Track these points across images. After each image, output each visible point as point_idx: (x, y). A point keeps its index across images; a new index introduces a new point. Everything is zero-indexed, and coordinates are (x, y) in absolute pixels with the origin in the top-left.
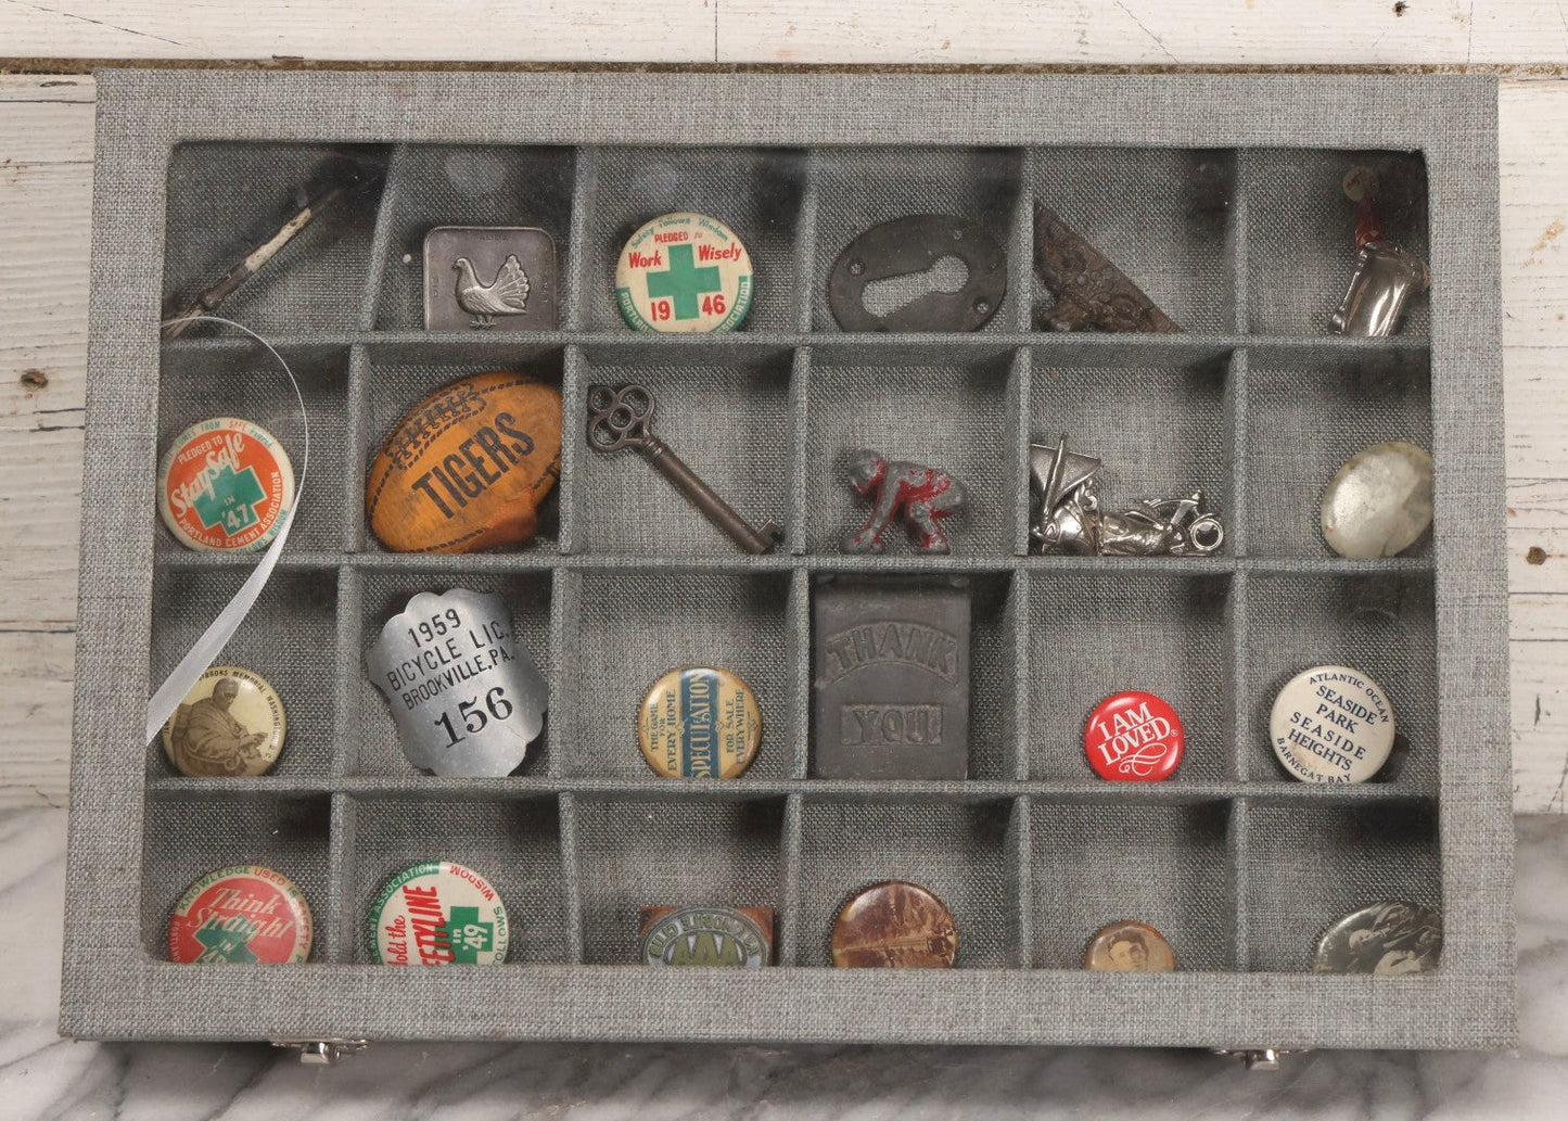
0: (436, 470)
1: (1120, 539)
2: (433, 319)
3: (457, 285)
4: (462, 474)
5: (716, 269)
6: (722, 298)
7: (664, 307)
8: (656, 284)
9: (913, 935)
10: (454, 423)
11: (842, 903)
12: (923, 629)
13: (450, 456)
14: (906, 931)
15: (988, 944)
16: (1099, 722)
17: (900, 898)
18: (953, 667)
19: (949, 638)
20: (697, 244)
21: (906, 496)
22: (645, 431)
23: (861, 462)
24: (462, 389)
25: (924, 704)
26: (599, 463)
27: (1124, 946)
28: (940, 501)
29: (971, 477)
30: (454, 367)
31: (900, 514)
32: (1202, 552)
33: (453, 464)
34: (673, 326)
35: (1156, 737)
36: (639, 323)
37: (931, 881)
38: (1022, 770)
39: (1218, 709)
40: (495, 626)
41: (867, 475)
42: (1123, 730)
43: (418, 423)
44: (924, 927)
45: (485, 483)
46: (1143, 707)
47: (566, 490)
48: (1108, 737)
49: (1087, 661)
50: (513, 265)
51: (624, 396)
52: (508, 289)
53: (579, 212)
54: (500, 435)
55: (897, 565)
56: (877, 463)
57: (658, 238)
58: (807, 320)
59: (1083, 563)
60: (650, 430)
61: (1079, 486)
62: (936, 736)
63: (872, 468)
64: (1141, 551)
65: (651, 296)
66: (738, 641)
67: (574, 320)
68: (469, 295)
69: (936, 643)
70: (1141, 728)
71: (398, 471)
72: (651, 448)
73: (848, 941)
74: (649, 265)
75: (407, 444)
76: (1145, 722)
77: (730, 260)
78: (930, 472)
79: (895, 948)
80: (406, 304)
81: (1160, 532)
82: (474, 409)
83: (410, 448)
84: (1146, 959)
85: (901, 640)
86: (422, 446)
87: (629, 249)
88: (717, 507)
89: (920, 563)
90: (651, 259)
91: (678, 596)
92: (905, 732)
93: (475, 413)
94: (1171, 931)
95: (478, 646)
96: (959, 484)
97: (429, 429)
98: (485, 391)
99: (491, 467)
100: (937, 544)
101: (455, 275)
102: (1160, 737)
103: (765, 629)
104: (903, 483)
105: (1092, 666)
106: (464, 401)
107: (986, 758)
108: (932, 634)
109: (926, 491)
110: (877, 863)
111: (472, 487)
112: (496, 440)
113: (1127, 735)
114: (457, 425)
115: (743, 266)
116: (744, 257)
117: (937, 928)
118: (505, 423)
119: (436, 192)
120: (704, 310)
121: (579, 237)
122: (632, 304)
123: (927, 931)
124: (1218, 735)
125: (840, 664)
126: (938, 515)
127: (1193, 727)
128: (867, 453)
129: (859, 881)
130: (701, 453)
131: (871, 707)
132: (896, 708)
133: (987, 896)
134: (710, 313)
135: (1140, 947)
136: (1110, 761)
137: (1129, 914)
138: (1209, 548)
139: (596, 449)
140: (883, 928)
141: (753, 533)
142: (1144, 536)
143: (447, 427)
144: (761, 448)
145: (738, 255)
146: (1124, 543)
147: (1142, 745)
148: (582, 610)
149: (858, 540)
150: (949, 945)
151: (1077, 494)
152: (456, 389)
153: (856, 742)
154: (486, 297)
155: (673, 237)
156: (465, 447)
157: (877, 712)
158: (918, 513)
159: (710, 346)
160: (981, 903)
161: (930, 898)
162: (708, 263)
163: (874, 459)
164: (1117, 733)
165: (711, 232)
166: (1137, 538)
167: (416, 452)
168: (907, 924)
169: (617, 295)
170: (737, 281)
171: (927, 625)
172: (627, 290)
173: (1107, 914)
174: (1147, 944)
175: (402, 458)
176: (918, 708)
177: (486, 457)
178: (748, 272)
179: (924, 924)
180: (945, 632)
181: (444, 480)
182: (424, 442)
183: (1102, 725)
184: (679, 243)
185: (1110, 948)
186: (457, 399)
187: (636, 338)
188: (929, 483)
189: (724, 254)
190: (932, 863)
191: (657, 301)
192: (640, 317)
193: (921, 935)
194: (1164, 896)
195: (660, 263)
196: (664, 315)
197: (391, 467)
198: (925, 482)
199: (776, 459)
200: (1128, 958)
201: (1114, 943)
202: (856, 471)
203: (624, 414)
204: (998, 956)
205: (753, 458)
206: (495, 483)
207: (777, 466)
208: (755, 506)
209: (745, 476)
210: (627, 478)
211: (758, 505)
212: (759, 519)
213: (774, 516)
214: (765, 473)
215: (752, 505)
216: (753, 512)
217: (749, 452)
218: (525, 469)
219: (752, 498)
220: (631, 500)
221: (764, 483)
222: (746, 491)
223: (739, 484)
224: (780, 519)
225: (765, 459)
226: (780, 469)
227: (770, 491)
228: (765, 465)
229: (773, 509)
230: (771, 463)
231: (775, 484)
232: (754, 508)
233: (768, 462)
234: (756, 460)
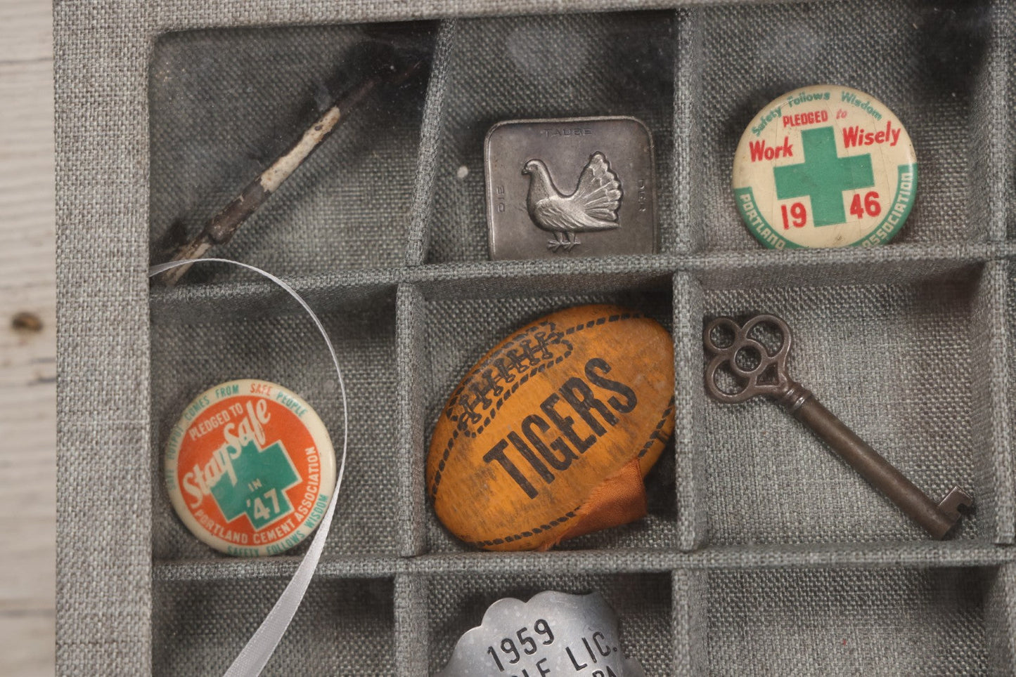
0: (512, 436)
2: (499, 240)
3: (529, 194)
4: (547, 441)
5: (867, 158)
6: (876, 195)
7: (798, 211)
8: (787, 181)
10: (533, 373)
13: (529, 418)
20: (839, 126)
22: (781, 375)
24: (541, 329)
26: (721, 416)
30: (529, 299)
33: (533, 427)
34: (811, 236)
36: (765, 233)
40: (597, 638)
43: (487, 375)
45: (576, 451)
47: (684, 465)
50: (599, 167)
51: (751, 330)
52: (595, 197)
53: (685, 94)
54: (593, 387)
57: (787, 121)
58: (1000, 224)
60: (786, 374)
65: (780, 197)
66: (920, 649)
67: (683, 237)
68: (544, 207)
71: (466, 439)
72: (791, 397)
74: (777, 156)
75: (475, 403)
77: (886, 145)
80: (465, 220)
82: (557, 355)
83: (479, 409)
86: (493, 406)
87: (749, 137)
88: (883, 472)
90: (778, 149)
91: (836, 590)
93: (559, 360)
95: (578, 668)
97: (502, 383)
98: (570, 331)
99: (582, 429)
101: (526, 182)
103: (955, 632)
106: (544, 345)
111: (559, 456)
112: (587, 392)
114: (536, 377)
115: (904, 152)
116: (905, 141)
118: (599, 371)
119: (497, 75)
120: (853, 212)
121: (685, 128)
122: (756, 208)
130: (855, 399)
134: (860, 216)
139: (715, 399)
141: (933, 505)
143: (524, 380)
144: (936, 389)
145: (896, 137)
148: (709, 611)
152: (533, 329)
154: (567, 209)
155: (807, 118)
156: (547, 406)
159: (868, 265)
162: (856, 151)
165: (859, 109)
167: (486, 414)
169: (735, 199)
170: (896, 171)
172: (748, 190)
175: (469, 422)
177: (576, 417)
178: (910, 159)
181: (522, 448)
182: (496, 400)
184: (815, 126)
186: (535, 343)
187: (767, 259)
189: (877, 138)
191: (789, 203)
192: (767, 226)
195: (791, 154)
196: (799, 221)
197: (456, 434)
199: (957, 403)
203: (752, 353)
205: (925, 404)
206: (589, 450)
207: (959, 413)
208: (932, 467)
209: (916, 428)
210: (759, 435)
211: (936, 466)
212: (938, 485)
213: (958, 480)
214: (944, 422)
215: (928, 467)
216: (929, 476)
217: (920, 396)
218: (626, 431)
219: (927, 457)
220: (765, 464)
221: (942, 437)
222: (918, 447)
223: (907, 438)
224: (967, 486)
225: (942, 403)
226: (963, 417)
227: (951, 446)
228: (943, 413)
229: (957, 470)
230: (950, 409)
231: (956, 437)
232: (931, 471)
233: (947, 408)
234: (929, 405)
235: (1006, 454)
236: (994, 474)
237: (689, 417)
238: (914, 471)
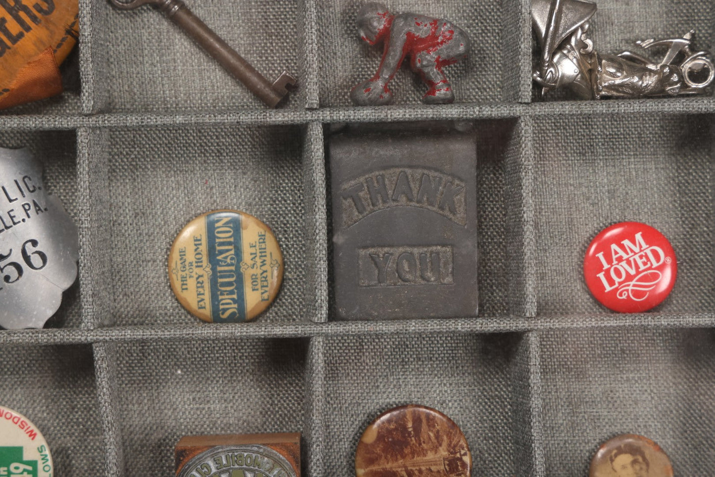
1: (618, 81)
9: (430, 456)
11: (363, 424)
12: (432, 174)
14: (424, 453)
15: (498, 458)
16: (597, 251)
17: (417, 420)
18: (462, 209)
19: (457, 182)
21: (412, 45)
23: (368, 15)
25: (436, 245)
26: (121, 21)
27: (625, 459)
28: (444, 51)
29: (472, 24)
31: (407, 63)
32: (695, 89)
35: (652, 265)
37: (444, 402)
38: (531, 308)
39: (708, 235)
40: (26, 180)
41: (375, 28)
42: (620, 259)
44: (441, 448)
45: (8, 43)
46: (638, 237)
47: (85, 52)
48: (606, 266)
49: (583, 194)
55: (407, 116)
56: (384, 15)
59: (586, 107)
61: (576, 31)
62: (448, 275)
63: (379, 21)
64: (638, 94)
66: (259, 186)
69: (444, 187)
70: (637, 257)
72: (168, 5)
73: (371, 461)
76: (641, 251)
78: (435, 22)
79: (414, 469)
81: (655, 72)
84: (647, 471)
85: (412, 185)
88: (233, 60)
89: (429, 113)
91: (201, 145)
92: (418, 273)
94: (668, 441)
95: (11, 201)
96: (462, 33)
99: (13, 27)
100: (443, 91)
102: (655, 265)
103: (283, 174)
104: (409, 34)
105: (588, 199)
107: (492, 287)
108: (441, 178)
109: (432, 41)
110: (395, 386)
113: (624, 263)
117: (453, 449)
123: (443, 452)
124: (707, 259)
125: (355, 210)
126: (442, 63)
127: (684, 253)
128: (374, 6)
129: (377, 403)
130: (216, 9)
131: (386, 249)
132: (409, 249)
133: (496, 414)
135: (640, 459)
136: (608, 288)
137: (629, 426)
138: (701, 86)
140: (403, 449)
141: (268, 84)
142: (641, 78)
146: (621, 85)
147: (638, 273)
148: (110, 161)
149: (368, 90)
150: (464, 465)
151: (573, 40)
153: (373, 283)
157: (392, 254)
158: (425, 63)
160: (491, 420)
161: (445, 420)
163: (381, 12)
164: (615, 262)
166: (636, 79)
168: (424, 446)
171: (436, 170)
173: (607, 427)
174: (648, 456)
176: (430, 249)
177: (9, 18)
179: (441, 445)
180: (453, 176)
183: (600, 255)
185: (612, 460)
188: (434, 33)
190: (445, 385)
193: (438, 456)
194: (660, 408)
198: (430, 33)
199: (288, 12)
200: (630, 470)
201: (616, 455)
202: (363, 24)
204: (508, 468)
205: (266, 12)
206: (19, 43)
207: (289, 19)
208: (270, 58)
209: (259, 30)
210: (147, 34)
211: (273, 57)
212: (274, 71)
213: (287, 67)
214: (278, 26)
215: (267, 58)
216: (268, 64)
217: (262, 7)
218: (47, 28)
219: (266, 50)
220: (152, 55)
221: (277, 36)
222: (260, 44)
223: (253, 37)
224: (293, 72)
225: (277, 12)
226: (291, 22)
227: (283, 43)
228: (278, 19)
229: (287, 60)
230: (283, 17)
231: (287, 36)
232: (269, 60)
233: (280, 15)
234: (268, 13)
235: (314, 45)
236: (306, 59)
237: (89, 16)
238: (257, 61)
